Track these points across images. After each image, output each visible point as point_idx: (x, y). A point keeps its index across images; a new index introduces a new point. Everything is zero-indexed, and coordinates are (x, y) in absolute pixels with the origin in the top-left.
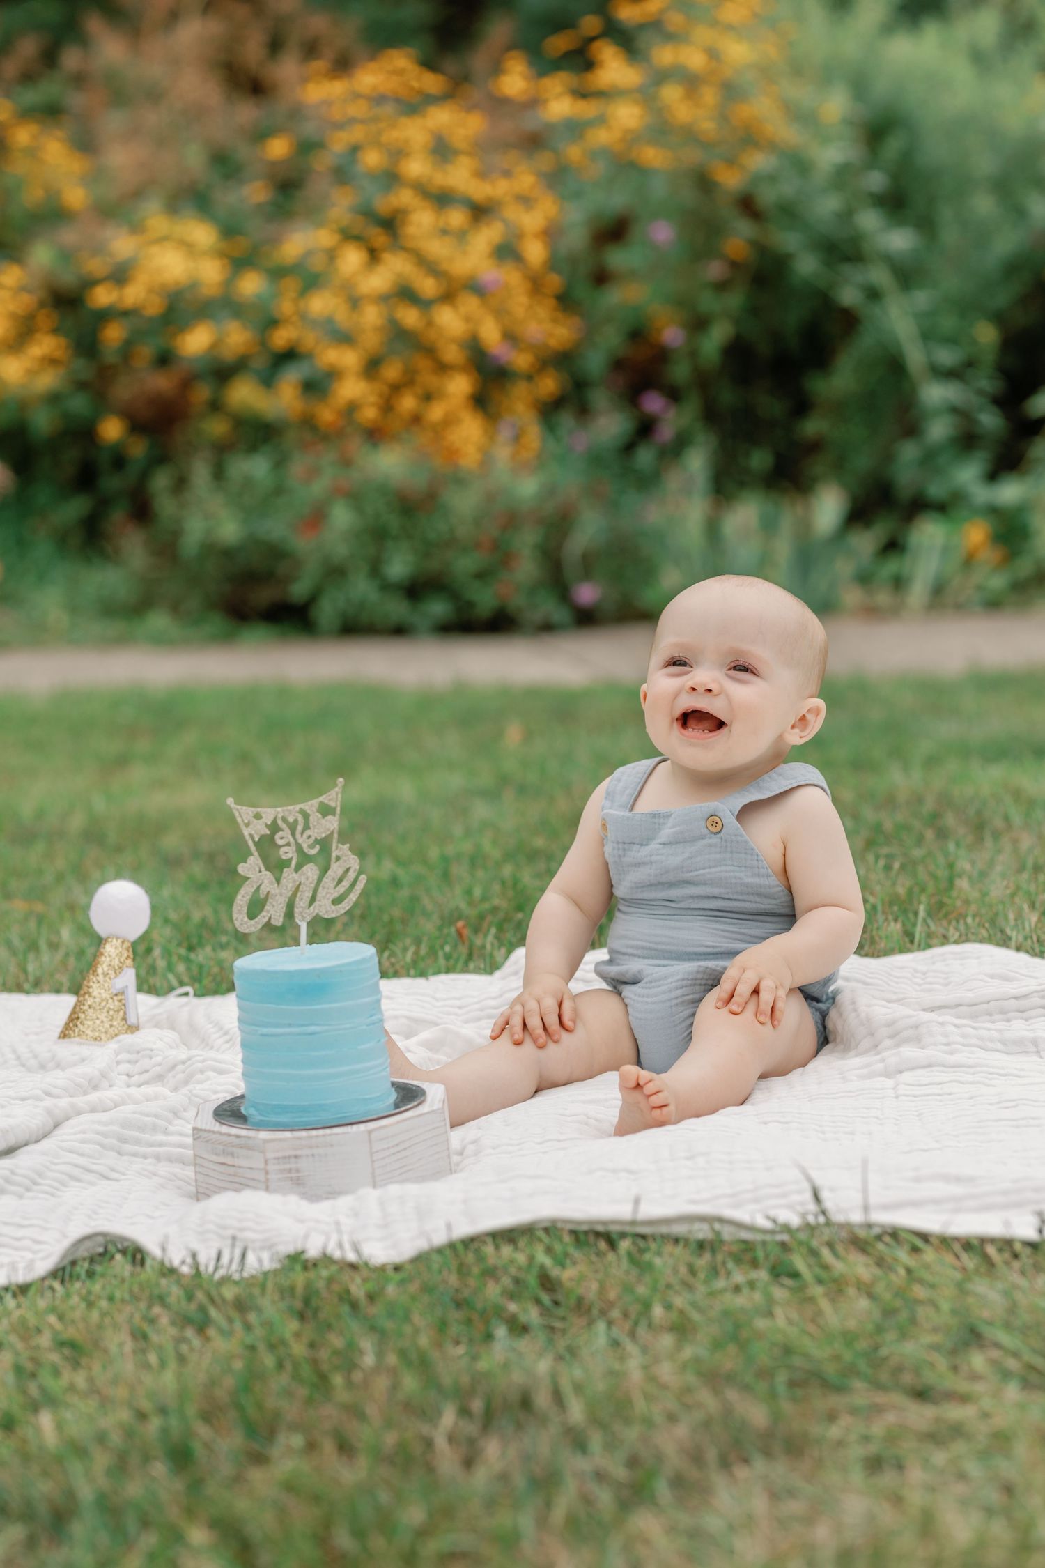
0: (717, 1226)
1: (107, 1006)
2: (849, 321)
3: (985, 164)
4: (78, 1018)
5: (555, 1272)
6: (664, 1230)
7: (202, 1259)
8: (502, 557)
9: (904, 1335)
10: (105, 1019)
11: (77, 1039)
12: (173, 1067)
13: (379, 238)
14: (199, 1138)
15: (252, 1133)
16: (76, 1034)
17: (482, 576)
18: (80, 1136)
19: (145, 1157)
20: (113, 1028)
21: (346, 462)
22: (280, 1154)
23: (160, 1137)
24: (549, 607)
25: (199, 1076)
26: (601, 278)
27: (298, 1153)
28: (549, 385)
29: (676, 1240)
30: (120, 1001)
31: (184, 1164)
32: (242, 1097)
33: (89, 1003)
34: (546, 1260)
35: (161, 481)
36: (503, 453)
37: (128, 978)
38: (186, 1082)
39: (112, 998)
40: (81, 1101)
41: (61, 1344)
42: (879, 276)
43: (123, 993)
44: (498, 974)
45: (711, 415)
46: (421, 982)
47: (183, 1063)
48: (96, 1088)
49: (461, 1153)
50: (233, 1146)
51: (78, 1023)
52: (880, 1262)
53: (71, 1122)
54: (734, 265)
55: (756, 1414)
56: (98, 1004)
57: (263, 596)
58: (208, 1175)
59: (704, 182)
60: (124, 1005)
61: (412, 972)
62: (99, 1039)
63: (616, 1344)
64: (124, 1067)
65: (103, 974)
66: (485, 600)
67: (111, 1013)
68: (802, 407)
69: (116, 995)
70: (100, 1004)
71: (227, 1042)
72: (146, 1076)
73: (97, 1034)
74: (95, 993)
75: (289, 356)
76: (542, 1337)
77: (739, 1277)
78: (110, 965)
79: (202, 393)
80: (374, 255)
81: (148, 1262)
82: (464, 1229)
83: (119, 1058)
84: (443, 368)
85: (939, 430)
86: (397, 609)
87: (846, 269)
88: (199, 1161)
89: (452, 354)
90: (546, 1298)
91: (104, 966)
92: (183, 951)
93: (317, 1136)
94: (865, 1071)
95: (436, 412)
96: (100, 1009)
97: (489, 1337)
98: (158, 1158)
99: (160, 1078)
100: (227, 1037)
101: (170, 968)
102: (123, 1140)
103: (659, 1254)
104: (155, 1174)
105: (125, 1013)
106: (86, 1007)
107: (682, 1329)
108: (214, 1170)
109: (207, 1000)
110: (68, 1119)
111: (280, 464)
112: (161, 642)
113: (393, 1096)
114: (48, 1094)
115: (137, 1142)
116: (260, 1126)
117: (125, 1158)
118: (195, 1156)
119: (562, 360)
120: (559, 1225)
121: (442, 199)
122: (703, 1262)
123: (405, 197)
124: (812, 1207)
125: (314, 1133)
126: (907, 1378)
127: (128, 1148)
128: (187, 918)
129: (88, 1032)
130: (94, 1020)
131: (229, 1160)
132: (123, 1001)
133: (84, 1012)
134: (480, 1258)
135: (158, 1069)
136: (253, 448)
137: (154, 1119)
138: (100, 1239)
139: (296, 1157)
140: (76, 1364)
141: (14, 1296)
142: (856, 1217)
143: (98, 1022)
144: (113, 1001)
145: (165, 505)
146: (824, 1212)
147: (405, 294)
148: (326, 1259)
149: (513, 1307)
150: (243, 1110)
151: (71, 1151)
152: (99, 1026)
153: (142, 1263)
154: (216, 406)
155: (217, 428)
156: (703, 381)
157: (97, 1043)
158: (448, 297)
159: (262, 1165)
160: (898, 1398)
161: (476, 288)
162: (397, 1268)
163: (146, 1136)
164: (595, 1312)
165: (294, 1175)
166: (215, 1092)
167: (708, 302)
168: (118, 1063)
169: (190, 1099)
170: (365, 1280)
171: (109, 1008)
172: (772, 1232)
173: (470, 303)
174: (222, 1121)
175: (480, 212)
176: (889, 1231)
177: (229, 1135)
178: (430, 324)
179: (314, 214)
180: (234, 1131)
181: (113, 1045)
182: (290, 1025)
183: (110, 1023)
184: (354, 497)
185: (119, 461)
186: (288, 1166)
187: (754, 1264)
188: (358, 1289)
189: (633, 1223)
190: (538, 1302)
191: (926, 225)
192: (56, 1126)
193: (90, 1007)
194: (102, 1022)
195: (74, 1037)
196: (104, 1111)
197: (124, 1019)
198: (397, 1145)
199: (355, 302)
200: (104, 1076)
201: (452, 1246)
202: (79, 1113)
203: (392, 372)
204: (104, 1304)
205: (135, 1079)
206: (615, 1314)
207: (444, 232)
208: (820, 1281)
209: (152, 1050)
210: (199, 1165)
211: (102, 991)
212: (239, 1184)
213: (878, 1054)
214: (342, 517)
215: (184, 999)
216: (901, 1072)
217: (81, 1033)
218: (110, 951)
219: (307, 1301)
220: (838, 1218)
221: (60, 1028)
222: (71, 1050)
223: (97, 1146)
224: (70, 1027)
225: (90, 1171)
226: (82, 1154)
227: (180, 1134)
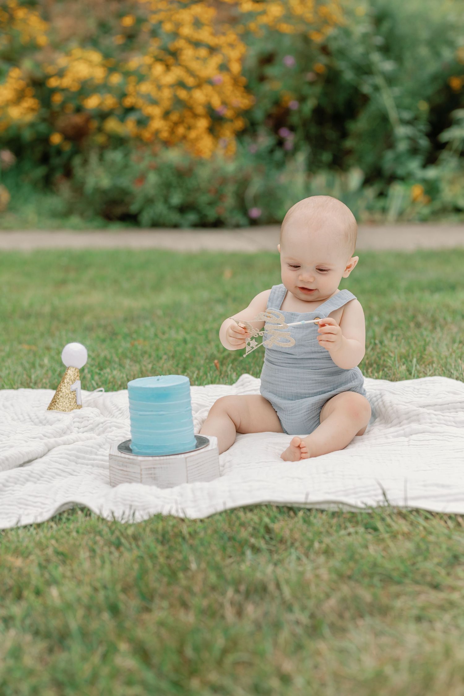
0: (341, 506)
1: (69, 396)
2: (365, 99)
3: (424, 34)
4: (56, 401)
5: (271, 525)
6: (318, 507)
7: (116, 515)
8: (219, 196)
9: (426, 559)
10: (67, 402)
12: (98, 425)
13: (171, 60)
14: (112, 458)
15: (135, 457)
16: (55, 408)
17: (211, 204)
18: (59, 455)
19: (87, 465)
20: (71, 406)
21: (155, 155)
22: (147, 467)
23: (94, 457)
24: (239, 218)
25: (109, 429)
26: (262, 79)
27: (155, 466)
28: (239, 124)
29: (322, 511)
30: (74, 394)
31: (104, 468)
32: (130, 440)
33: (61, 395)
34: (266, 520)
35: (77, 161)
36: (220, 152)
37: (78, 384)
38: (103, 432)
39: (70, 393)
40: (60, 440)
41: (58, 553)
42: (379, 81)
43: (75, 391)
44: (234, 385)
45: (308, 138)
46: (201, 388)
47: (102, 423)
48: (65, 433)
49: (223, 466)
50: (127, 463)
51: (56, 403)
52: (412, 524)
53: (55, 449)
54: (318, 75)
55: (366, 596)
56: (64, 395)
57: (119, 210)
58: (115, 475)
59: (306, 39)
60: (76, 396)
61: (196, 383)
62: (65, 410)
63: (299, 559)
64: (77, 424)
65: (67, 382)
66: (212, 214)
67: (70, 399)
68: (344, 135)
69: (72, 392)
70: (65, 395)
71: (120, 414)
72: (86, 429)
73: (64, 408)
74: (63, 391)
75: (131, 109)
76: (266, 555)
77: (351, 530)
78: (70, 379)
79: (94, 124)
80: (168, 68)
81: (92, 515)
82: (231, 505)
83: (75, 420)
84: (196, 116)
85: (402, 146)
86: (175, 217)
87: (365, 77)
88: (111, 468)
89: (200, 110)
90: (267, 537)
91: (67, 379)
92: (97, 371)
93: (163, 459)
94: (396, 434)
95: (193, 134)
96: (65, 398)
97: (243, 553)
98: (93, 465)
99: (92, 429)
100: (120, 412)
101: (92, 378)
102: (78, 457)
103: (315, 517)
104: (92, 473)
105: (76, 400)
106: (59, 397)
107: (328, 552)
108: (118, 473)
109: (110, 394)
110: (54, 447)
111: (126, 155)
112: (75, 229)
113: (195, 442)
114: (45, 436)
115: (84, 458)
116: (138, 454)
117: (79, 465)
118: (110, 466)
119: (246, 113)
120: (272, 504)
121: (197, 44)
122: (334, 521)
123: (181, 43)
124: (381, 498)
125: (162, 458)
126: (428, 579)
127: (80, 461)
128: (98, 356)
129: (60, 407)
130: (63, 402)
131: (125, 469)
132: (75, 395)
133: (58, 399)
134: (238, 518)
135: (91, 425)
136: (115, 148)
137: (91, 448)
138: (71, 504)
139: (154, 468)
140: (64, 562)
141: (35, 529)
142: (401, 503)
143: (64, 403)
144: (71, 395)
145: (78, 171)
146: (387, 501)
147: (181, 84)
148: (170, 516)
149: (253, 540)
150: (130, 447)
151: (56, 462)
152: (65, 405)
153: (90, 515)
154: (100, 130)
155: (100, 139)
156: (305, 124)
157: (64, 412)
158: (199, 86)
159: (139, 472)
160: (426, 588)
161: (210, 82)
162: (202, 521)
163: (87, 456)
164: (289, 543)
165: (153, 476)
166: (117, 437)
167: (307, 90)
168: (74, 422)
169: (106, 440)
170: (188, 526)
171: (69, 397)
172: (365, 509)
173: (208, 89)
174: (122, 451)
175: (213, 50)
176: (415, 509)
177: (125, 458)
178: (191, 97)
179: (142, 49)
180: (127, 456)
181: (72, 414)
182: (152, 411)
183: (70, 404)
184: (158, 169)
185: (59, 152)
186: (150, 472)
187: (357, 523)
188: (185, 530)
189: (306, 503)
190: (263, 537)
191: (399, 59)
192: (49, 450)
193: (61, 396)
194: (66, 403)
195: (54, 409)
196: (69, 444)
197: (76, 402)
198: (198, 464)
199: (159, 87)
200: (68, 428)
201: (225, 511)
202: (59, 445)
203: (174, 117)
204: (74, 534)
205: (81, 430)
206: (297, 544)
207: (198, 58)
208: (387, 532)
209: (89, 417)
210: (112, 470)
211: (67, 390)
212: (130, 481)
213: (400, 426)
214: (153, 178)
215: (101, 393)
216: (411, 435)
217: (57, 408)
218: (70, 373)
219: (163, 536)
220: (393, 503)
221: (48, 405)
222: (53, 415)
223: (67, 460)
224: (53, 405)
225: (64, 471)
226: (60, 464)
227: (103, 455)
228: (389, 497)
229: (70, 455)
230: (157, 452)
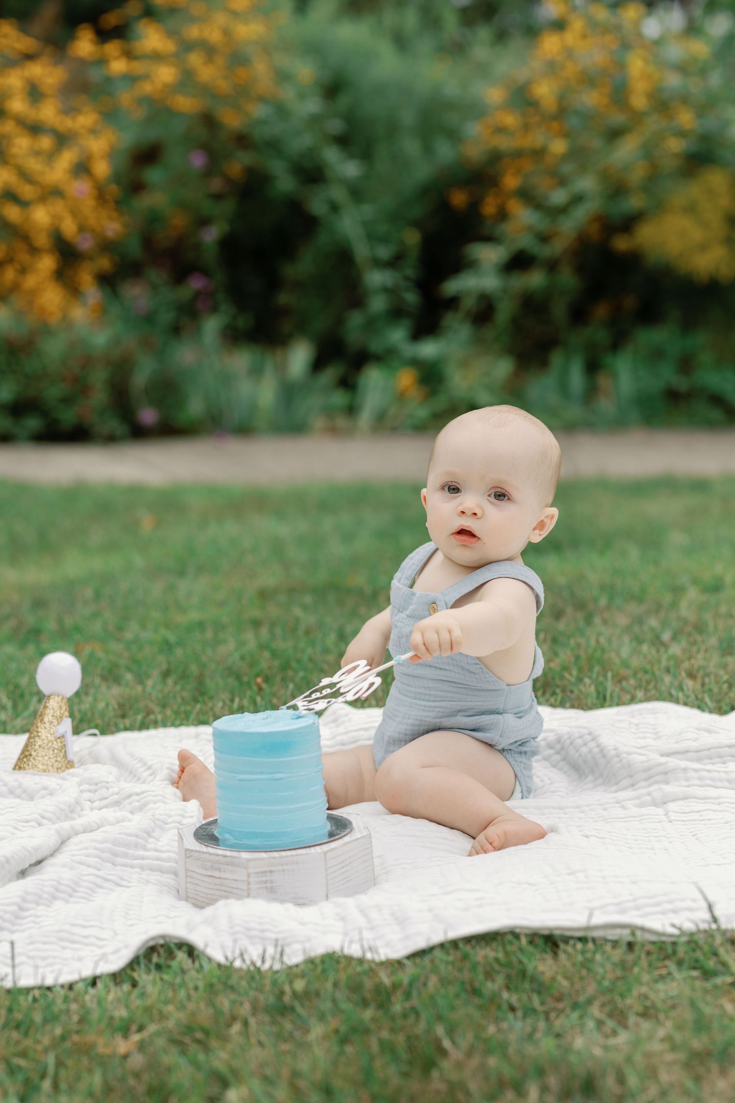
1: (53, 746)
6: (597, 934)
7: (254, 956)
10: (51, 756)
11: (31, 771)
12: (130, 796)
14: (191, 856)
15: (235, 854)
16: (30, 767)
17: (65, 401)
18: (84, 851)
19: (132, 867)
20: (57, 763)
22: (259, 870)
23: (141, 853)
27: (273, 869)
30: (61, 742)
31: (162, 872)
33: (39, 744)
37: (67, 725)
39: (56, 740)
43: (63, 736)
47: (137, 794)
50: (220, 863)
51: (31, 759)
53: (72, 840)
56: (45, 744)
58: (197, 885)
60: (65, 745)
62: (47, 771)
64: (87, 795)
65: (49, 722)
67: (56, 751)
69: (59, 738)
70: (47, 744)
71: (151, 775)
72: (105, 802)
73: (45, 767)
74: (43, 737)
78: (53, 716)
83: (82, 787)
85: (378, 304)
88: (189, 874)
91: (49, 716)
93: (287, 856)
96: (48, 749)
98: (142, 868)
99: (117, 803)
102: (116, 855)
104: (148, 882)
105: (65, 752)
106: (37, 747)
108: (203, 881)
110: (70, 838)
115: (126, 856)
116: (236, 848)
117: (119, 868)
118: (187, 870)
125: (284, 854)
127: (119, 860)
129: (40, 766)
130: (42, 756)
131: (217, 874)
132: (64, 743)
133: (35, 751)
135: (116, 797)
137: (135, 838)
139: (271, 872)
143: (46, 758)
144: (57, 743)
146: (716, 921)
150: (216, 834)
152: (47, 761)
157: (46, 773)
159: (245, 878)
163: (131, 852)
165: (269, 885)
166: (170, 816)
168: (82, 792)
169: (154, 822)
171: (54, 748)
174: (206, 844)
177: (217, 855)
180: (214, 851)
182: (262, 773)
183: (55, 759)
186: (264, 879)
189: (587, 928)
192: (63, 843)
193: (40, 746)
194: (49, 758)
195: (29, 769)
196: (91, 831)
197: (65, 756)
198: (342, 862)
200: (77, 802)
205: (97, 804)
209: (107, 783)
210: (190, 876)
211: (49, 735)
215: (92, 739)
217: (34, 766)
218: (53, 705)
220: (725, 925)
221: (14, 761)
222: (28, 779)
223: (98, 860)
224: (23, 761)
225: (107, 880)
226: (89, 866)
227: (156, 850)
228: (718, 913)
229: (102, 850)
230: (270, 843)
